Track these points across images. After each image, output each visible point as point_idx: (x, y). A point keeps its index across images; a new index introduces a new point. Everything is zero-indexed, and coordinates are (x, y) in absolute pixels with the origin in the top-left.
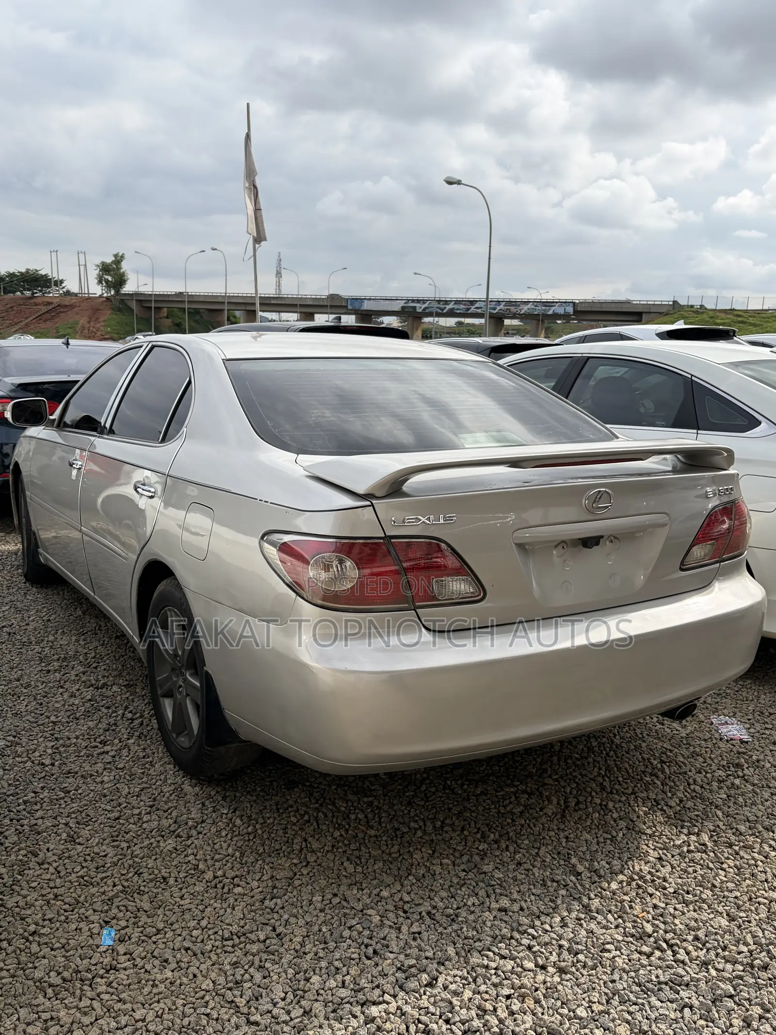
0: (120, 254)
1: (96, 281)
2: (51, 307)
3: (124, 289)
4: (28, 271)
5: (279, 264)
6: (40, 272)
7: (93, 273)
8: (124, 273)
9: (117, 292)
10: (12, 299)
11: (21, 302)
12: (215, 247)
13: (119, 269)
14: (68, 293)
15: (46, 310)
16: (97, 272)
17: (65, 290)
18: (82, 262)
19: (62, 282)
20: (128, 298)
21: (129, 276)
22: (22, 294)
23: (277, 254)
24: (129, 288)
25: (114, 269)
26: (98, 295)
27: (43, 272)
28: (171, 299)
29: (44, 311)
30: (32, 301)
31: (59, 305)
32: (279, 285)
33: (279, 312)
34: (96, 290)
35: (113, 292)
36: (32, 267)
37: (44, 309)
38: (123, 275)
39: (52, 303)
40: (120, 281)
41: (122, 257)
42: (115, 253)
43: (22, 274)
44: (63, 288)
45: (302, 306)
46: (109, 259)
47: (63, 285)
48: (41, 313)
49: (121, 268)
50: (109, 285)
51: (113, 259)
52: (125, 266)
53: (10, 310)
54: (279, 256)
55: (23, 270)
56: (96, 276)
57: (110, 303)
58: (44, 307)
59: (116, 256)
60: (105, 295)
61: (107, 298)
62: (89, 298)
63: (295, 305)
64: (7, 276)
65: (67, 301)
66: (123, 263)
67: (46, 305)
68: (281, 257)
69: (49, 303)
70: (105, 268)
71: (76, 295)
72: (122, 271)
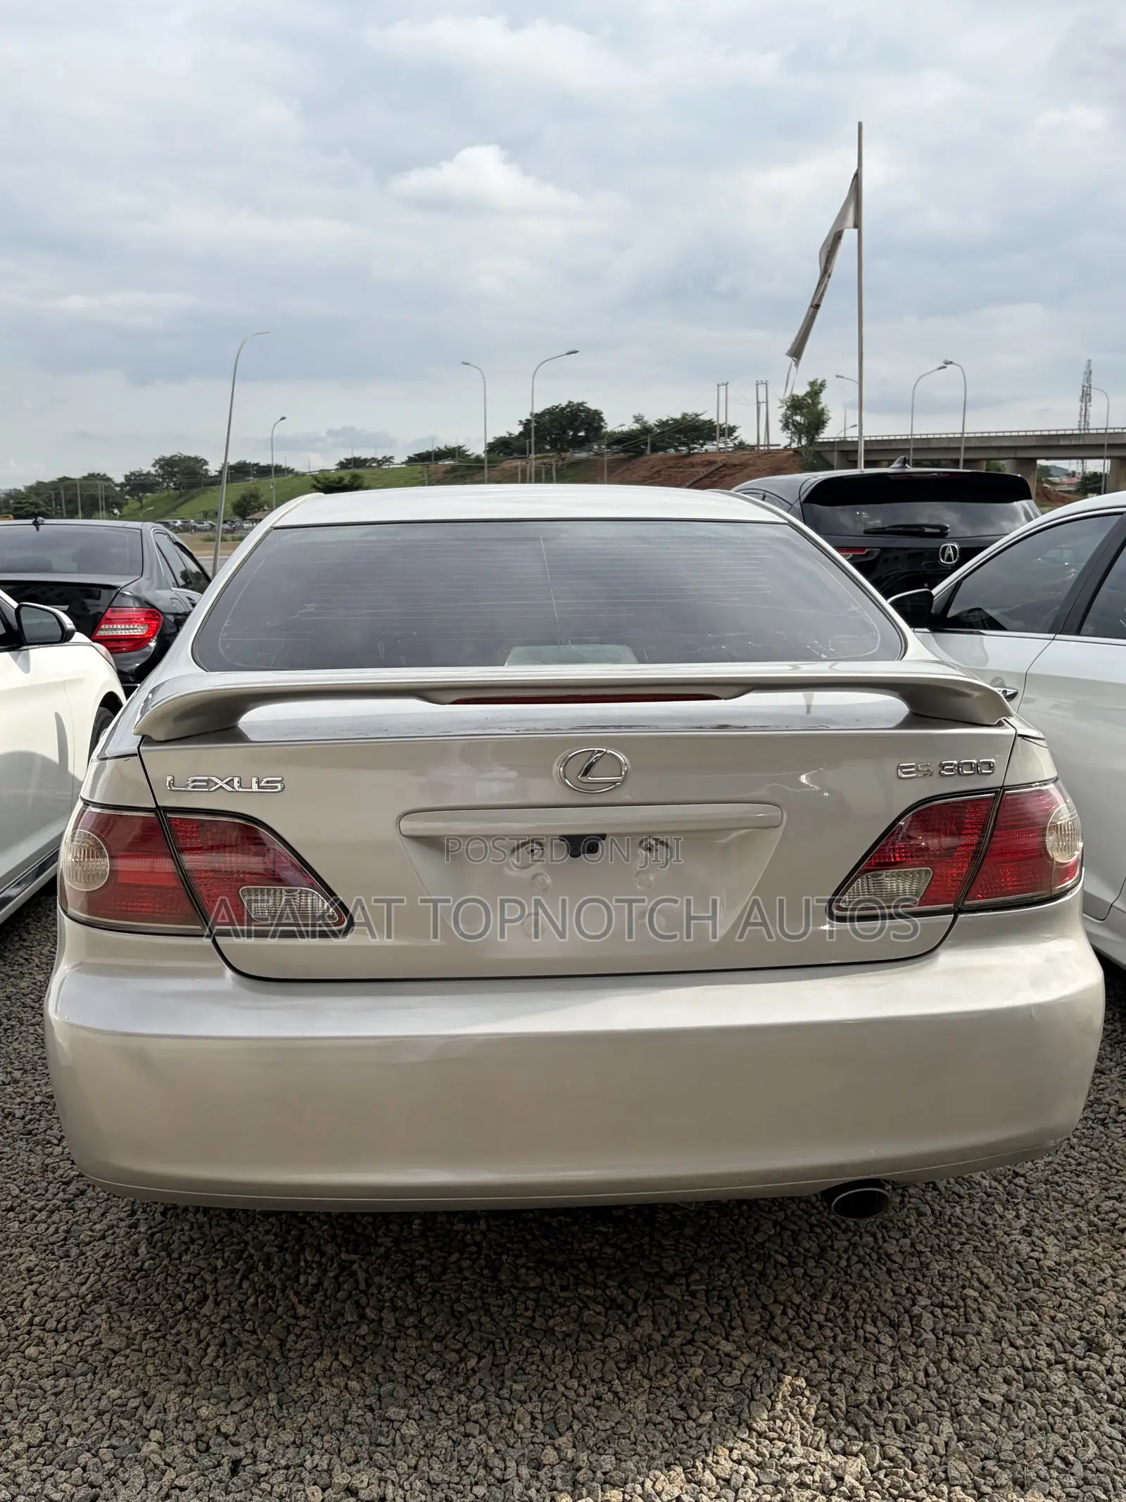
0: (819, 382)
1: (781, 425)
2: (713, 468)
3: (822, 435)
4: (684, 416)
5: (1088, 380)
6: (701, 418)
7: (777, 413)
8: (823, 409)
9: (811, 441)
10: (661, 459)
11: (671, 463)
12: (950, 360)
13: (815, 403)
14: (741, 446)
15: (706, 473)
16: (783, 410)
17: (736, 442)
18: (762, 398)
19: (732, 430)
20: (827, 448)
21: (831, 415)
22: (677, 450)
23: (1086, 363)
24: (829, 433)
25: (808, 406)
26: (781, 447)
27: (705, 417)
28: (893, 447)
29: (702, 475)
30: (688, 460)
31: (724, 465)
32: (1085, 414)
33: (1083, 458)
34: (781, 439)
35: (804, 442)
36: (690, 410)
37: (704, 471)
38: (822, 412)
39: (715, 462)
40: (817, 422)
41: (823, 385)
42: (811, 380)
43: (676, 421)
44: (736, 438)
45: (1111, 446)
46: (801, 390)
47: (735, 434)
48: (698, 477)
49: (819, 403)
50: (798, 430)
51: (808, 389)
52: (825, 399)
53: (656, 475)
54: (1089, 366)
55: (678, 416)
56: (781, 418)
57: (800, 458)
58: (704, 470)
59: (812, 384)
60: (794, 445)
61: (796, 451)
62: (769, 452)
63: (1101, 447)
64: (656, 425)
65: (738, 458)
66: (822, 395)
67: (706, 466)
68: (1092, 367)
69: (711, 463)
70: (796, 405)
71: (752, 447)
72: (820, 407)
